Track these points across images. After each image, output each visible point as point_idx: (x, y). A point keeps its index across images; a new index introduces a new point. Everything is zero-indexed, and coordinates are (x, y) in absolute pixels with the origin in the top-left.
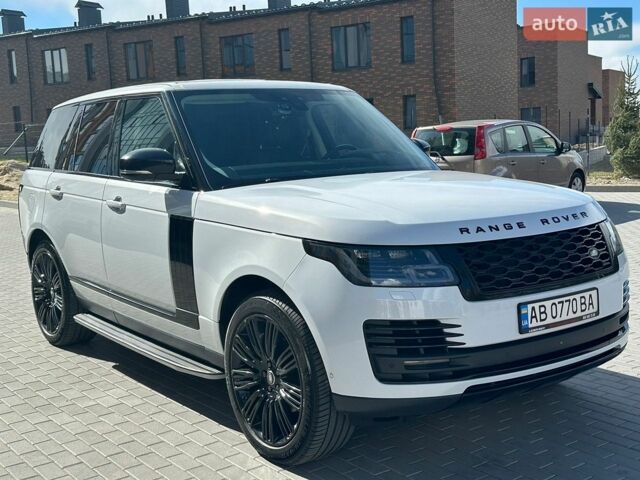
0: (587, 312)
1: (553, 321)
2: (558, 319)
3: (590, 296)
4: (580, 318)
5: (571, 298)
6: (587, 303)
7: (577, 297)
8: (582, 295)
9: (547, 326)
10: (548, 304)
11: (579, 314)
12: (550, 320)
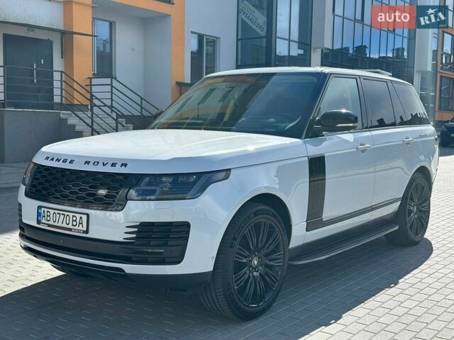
0: (77, 227)
1: (53, 223)
2: (56, 224)
3: (81, 218)
4: (70, 230)
5: (66, 213)
6: (78, 221)
7: (71, 215)
8: (74, 214)
9: (49, 226)
10: (52, 211)
11: (70, 226)
12: (51, 222)
